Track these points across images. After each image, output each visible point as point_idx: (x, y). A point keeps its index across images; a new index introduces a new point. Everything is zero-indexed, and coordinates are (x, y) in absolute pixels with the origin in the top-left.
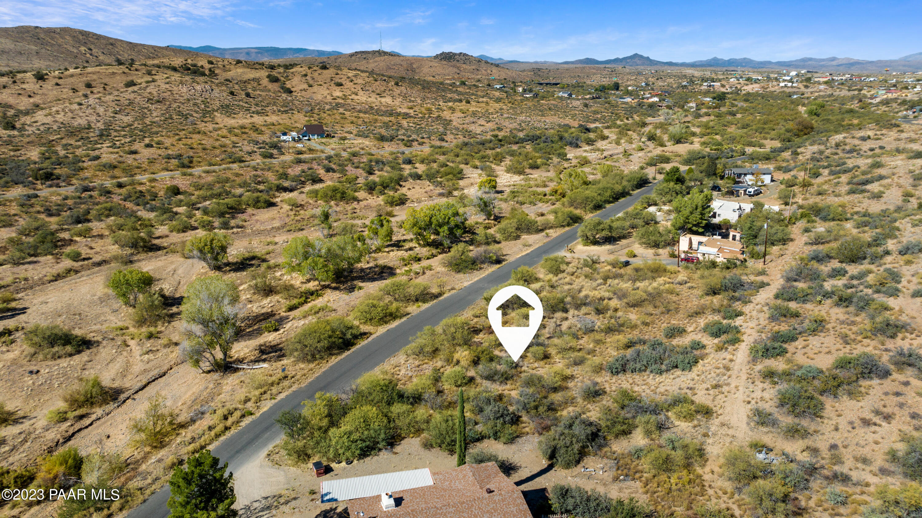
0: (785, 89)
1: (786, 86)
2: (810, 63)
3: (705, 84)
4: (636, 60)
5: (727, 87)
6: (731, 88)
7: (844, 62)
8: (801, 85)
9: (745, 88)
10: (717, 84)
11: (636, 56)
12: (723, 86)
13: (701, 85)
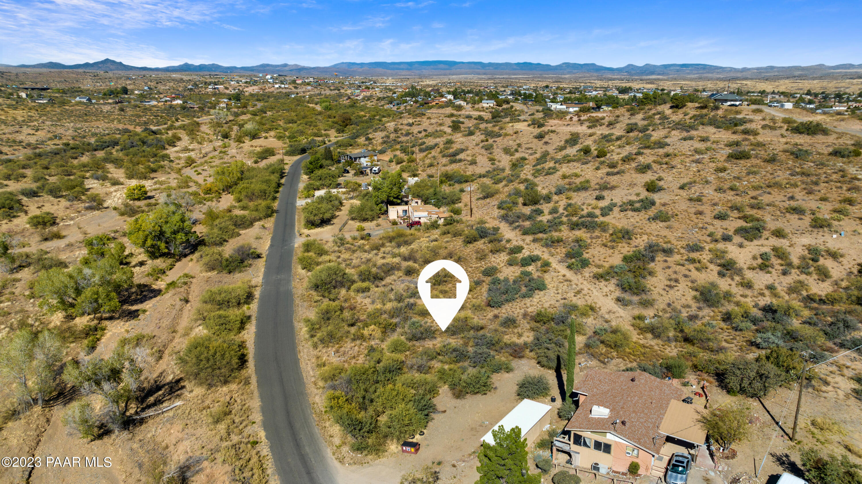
0: (281, 90)
1: (280, 87)
2: (268, 68)
3: (210, 87)
4: (109, 65)
5: (230, 89)
6: (234, 89)
7: (294, 68)
8: (291, 87)
9: (246, 89)
10: (221, 87)
11: (107, 61)
12: (227, 88)
13: (206, 88)
